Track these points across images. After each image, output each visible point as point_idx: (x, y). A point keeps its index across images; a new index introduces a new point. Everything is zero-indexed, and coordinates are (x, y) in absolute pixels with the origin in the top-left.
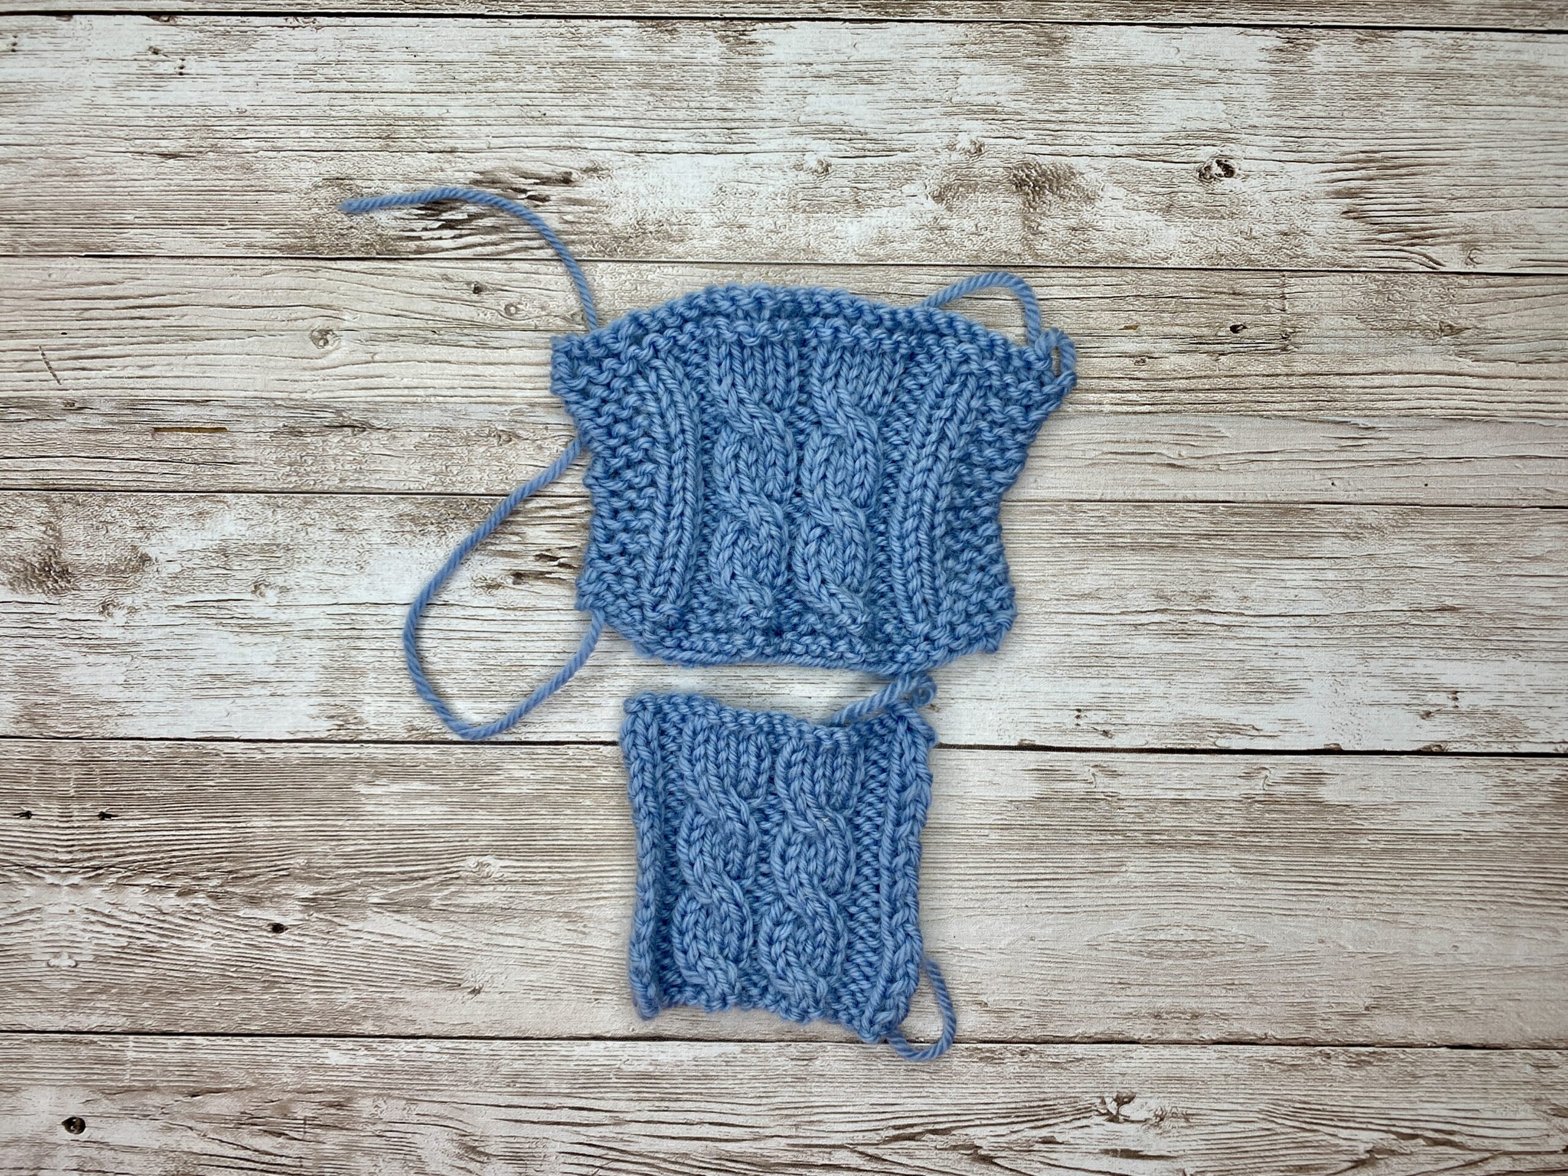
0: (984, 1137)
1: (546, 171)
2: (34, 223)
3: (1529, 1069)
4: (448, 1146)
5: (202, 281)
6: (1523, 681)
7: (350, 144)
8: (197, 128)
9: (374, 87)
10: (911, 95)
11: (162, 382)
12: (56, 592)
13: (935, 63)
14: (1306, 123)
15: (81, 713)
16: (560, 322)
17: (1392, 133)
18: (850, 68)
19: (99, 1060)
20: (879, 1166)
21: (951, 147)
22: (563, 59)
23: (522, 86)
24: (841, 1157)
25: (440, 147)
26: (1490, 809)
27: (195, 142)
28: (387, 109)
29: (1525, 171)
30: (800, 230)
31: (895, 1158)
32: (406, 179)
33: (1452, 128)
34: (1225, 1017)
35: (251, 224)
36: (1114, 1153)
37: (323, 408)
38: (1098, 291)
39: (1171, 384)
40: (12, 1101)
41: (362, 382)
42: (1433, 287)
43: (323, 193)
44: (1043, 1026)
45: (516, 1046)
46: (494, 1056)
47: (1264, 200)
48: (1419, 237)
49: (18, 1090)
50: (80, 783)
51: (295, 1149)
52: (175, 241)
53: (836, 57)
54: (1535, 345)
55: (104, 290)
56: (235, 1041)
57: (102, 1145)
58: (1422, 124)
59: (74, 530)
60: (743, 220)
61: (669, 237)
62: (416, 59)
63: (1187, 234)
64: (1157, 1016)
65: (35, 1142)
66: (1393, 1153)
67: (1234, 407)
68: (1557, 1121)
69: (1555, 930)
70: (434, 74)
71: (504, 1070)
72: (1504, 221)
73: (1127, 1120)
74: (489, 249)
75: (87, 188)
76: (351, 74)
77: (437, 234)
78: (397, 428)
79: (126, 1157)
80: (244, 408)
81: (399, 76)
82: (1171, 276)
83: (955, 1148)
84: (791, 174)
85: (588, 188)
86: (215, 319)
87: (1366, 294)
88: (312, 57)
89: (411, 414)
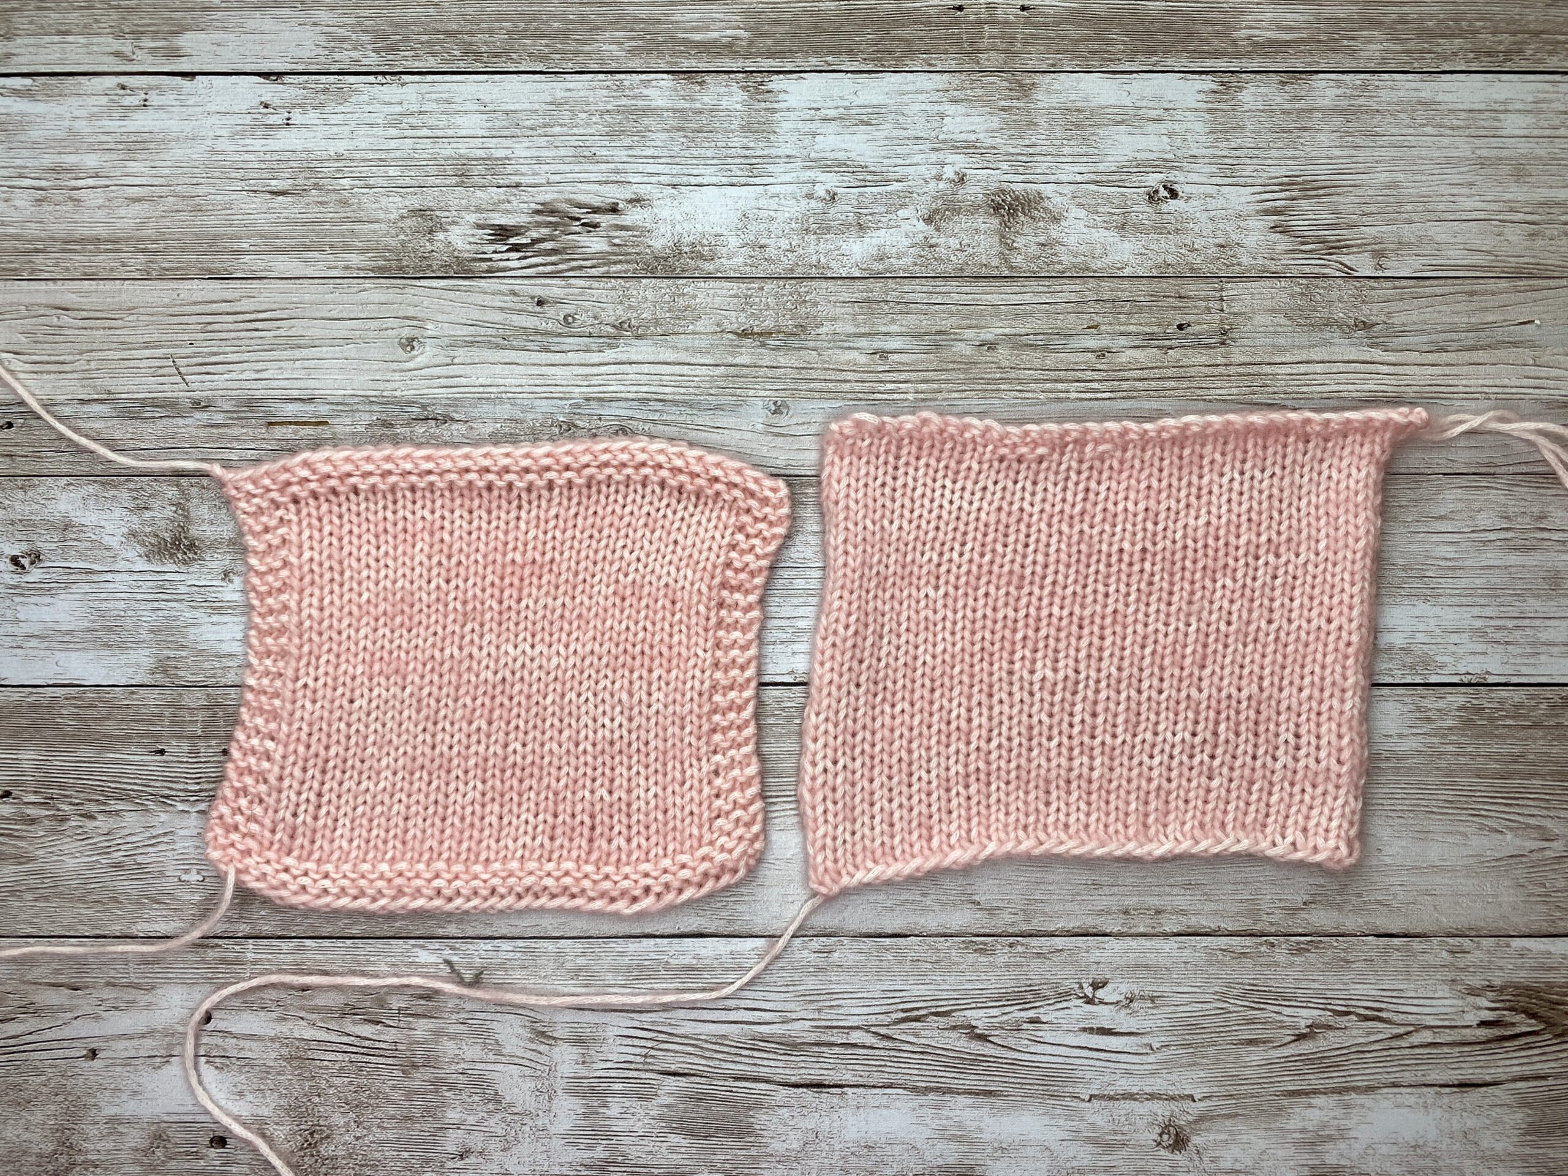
0: (979, 1018)
1: (596, 202)
2: (164, 252)
3: (1445, 954)
4: (521, 1031)
5: (307, 297)
6: (1432, 622)
7: (431, 181)
8: (302, 170)
9: (450, 133)
10: (903, 133)
11: (274, 384)
12: (185, 563)
13: (924, 107)
14: (1238, 153)
15: (206, 665)
16: (610, 329)
17: (1311, 160)
18: (852, 112)
19: (223, 961)
20: (890, 1044)
21: (938, 178)
22: (610, 107)
23: (575, 131)
24: (856, 1037)
25: (507, 182)
26: (1405, 731)
27: (300, 181)
28: (462, 151)
29: (1424, 190)
30: (811, 249)
31: (903, 1037)
32: (478, 210)
33: (1362, 155)
34: (1184, 913)
35: (347, 249)
36: (1091, 1030)
37: (410, 403)
38: (1064, 297)
39: (1127, 374)
40: (148, 998)
41: (443, 382)
42: (1349, 289)
43: (409, 222)
44: (1029, 922)
45: (579, 945)
46: (560, 953)
47: (1203, 217)
48: (1336, 248)
49: (153, 988)
50: (206, 725)
51: (390, 1035)
52: (285, 265)
53: (840, 103)
54: (1435, 337)
55: (225, 307)
56: (339, 943)
57: (226, 1033)
58: (1337, 152)
59: (201, 510)
60: (763, 242)
61: (701, 256)
62: (485, 109)
63: (1138, 247)
64: (1126, 912)
65: (168, 1033)
66: (1329, 1027)
67: (1180, 393)
68: (1471, 999)
69: (1464, 835)
70: (501, 122)
71: (568, 965)
72: (1408, 232)
73: (1102, 1002)
74: (549, 268)
75: (210, 221)
76: (432, 122)
77: (506, 256)
78: (474, 419)
79: (246, 1044)
80: (345, 406)
81: (472, 123)
82: (1126, 284)
83: (954, 1028)
84: (804, 202)
85: (633, 216)
86: (317, 330)
87: (1292, 296)
88: (398, 109)
89: (485, 408)
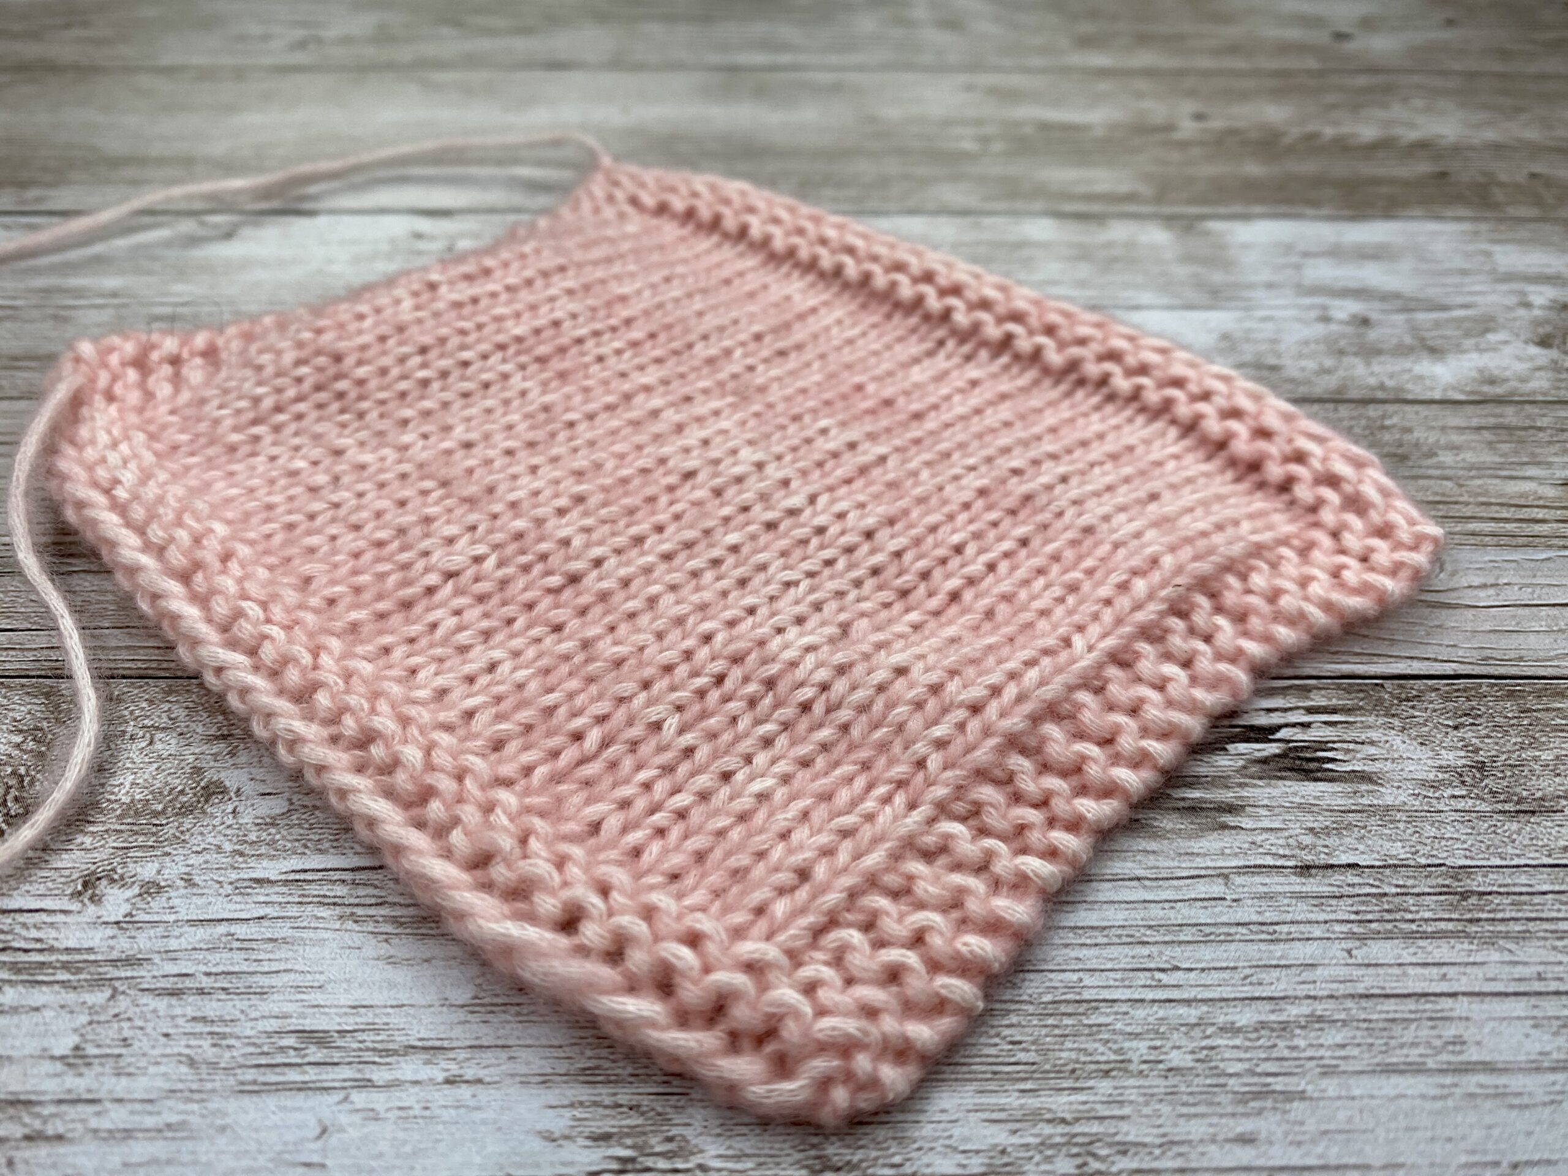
10: (211, 1007)
13: (120, 1086)
18: (347, 1073)
21: (152, 889)
22: (1105, 1086)
23: (1191, 1014)
25: (1337, 878)
28: (1495, 956)
53: (378, 1100)
